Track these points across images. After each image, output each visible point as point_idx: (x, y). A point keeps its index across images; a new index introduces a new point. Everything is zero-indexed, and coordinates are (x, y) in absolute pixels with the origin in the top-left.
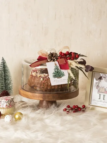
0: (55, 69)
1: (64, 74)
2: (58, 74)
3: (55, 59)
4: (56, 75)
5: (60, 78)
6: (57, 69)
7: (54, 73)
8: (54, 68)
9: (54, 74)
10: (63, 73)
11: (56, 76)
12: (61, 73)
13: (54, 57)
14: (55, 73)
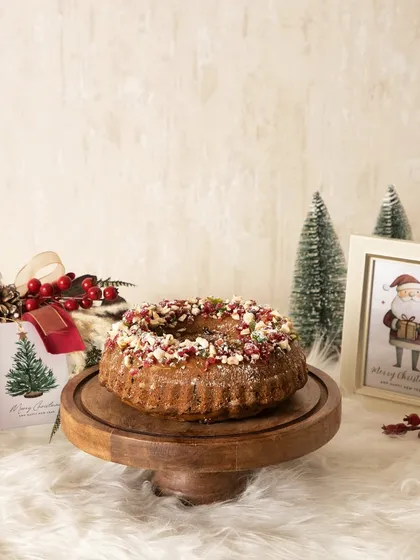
0: (18, 355)
1: (53, 382)
2: (30, 380)
3: (16, 312)
4: (19, 382)
5: (36, 396)
6: (26, 355)
7: (12, 375)
8: (14, 349)
9: (12, 380)
10: (51, 374)
11: (22, 387)
12: (44, 373)
13: (9, 305)
14: (17, 375)
